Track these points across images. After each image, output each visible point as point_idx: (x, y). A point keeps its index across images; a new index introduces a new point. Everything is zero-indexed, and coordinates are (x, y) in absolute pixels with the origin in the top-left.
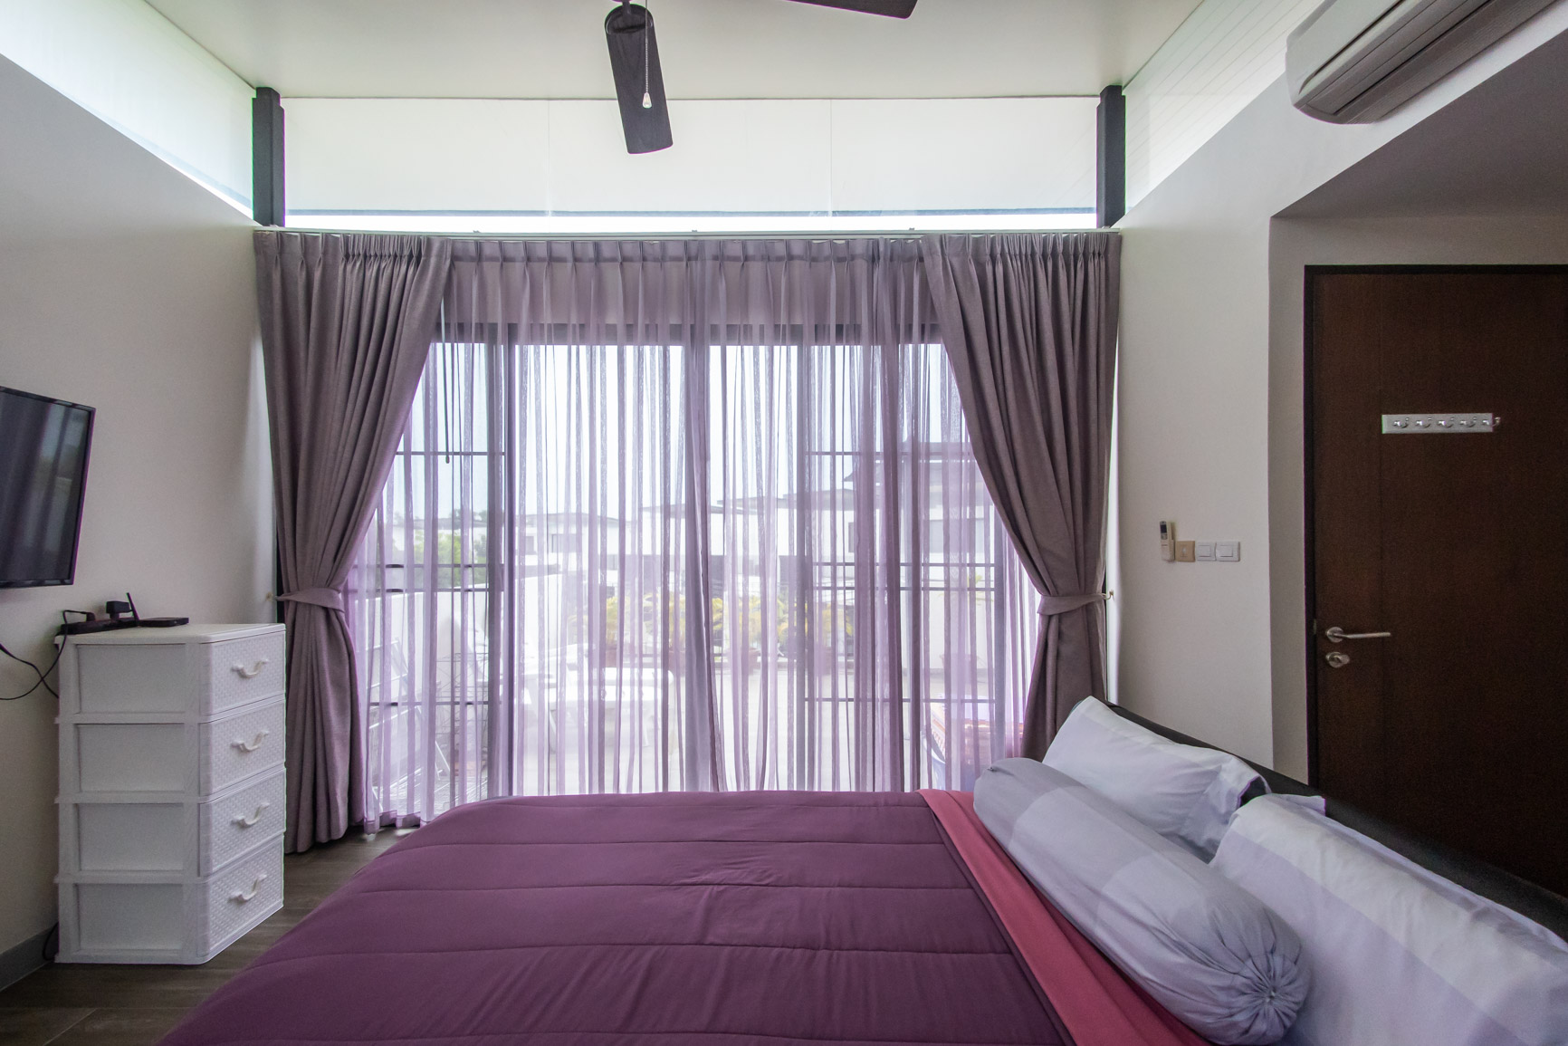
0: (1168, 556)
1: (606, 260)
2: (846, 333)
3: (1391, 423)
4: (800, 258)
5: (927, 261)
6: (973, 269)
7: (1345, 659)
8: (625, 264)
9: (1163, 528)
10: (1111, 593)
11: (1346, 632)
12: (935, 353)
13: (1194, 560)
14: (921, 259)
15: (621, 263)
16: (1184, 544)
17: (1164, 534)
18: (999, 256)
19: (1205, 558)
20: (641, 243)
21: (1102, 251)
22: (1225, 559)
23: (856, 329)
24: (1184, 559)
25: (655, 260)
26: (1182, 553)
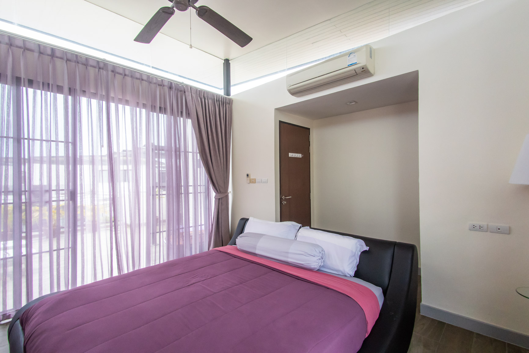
0: (249, 182)
1: (57, 57)
2: (162, 110)
3: (291, 155)
4: (146, 81)
5: (186, 93)
6: (199, 99)
7: (285, 202)
8: (67, 61)
9: (248, 175)
10: (230, 192)
11: (285, 197)
12: (189, 121)
13: (255, 183)
14: (185, 92)
15: (66, 61)
16: (253, 179)
17: (248, 177)
18: (206, 97)
19: (259, 182)
20: (77, 56)
21: (229, 103)
22: (264, 182)
23: (165, 109)
24: (253, 182)
25: (83, 64)
26: (253, 181)
